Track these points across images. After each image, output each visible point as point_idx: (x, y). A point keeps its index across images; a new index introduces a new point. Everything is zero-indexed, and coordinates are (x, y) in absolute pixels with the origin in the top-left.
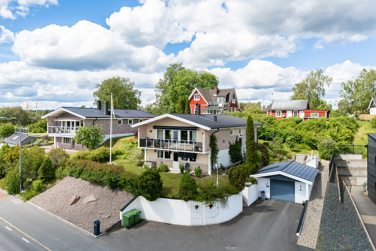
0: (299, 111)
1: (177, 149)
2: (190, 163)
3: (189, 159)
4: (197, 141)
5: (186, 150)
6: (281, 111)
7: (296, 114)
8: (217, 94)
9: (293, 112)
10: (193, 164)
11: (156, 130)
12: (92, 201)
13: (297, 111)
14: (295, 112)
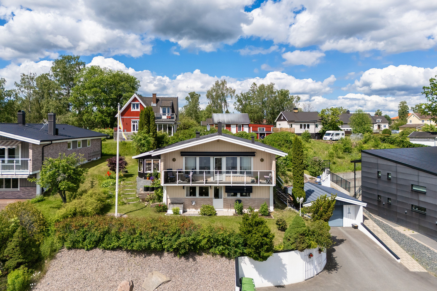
0: (243, 125)
1: (218, 183)
2: (241, 199)
3: (239, 195)
4: (252, 170)
5: (233, 183)
6: (225, 125)
7: (240, 128)
8: (157, 102)
9: (237, 127)
10: (246, 200)
11: (184, 158)
12: (163, 283)
13: (241, 125)
14: (239, 126)
